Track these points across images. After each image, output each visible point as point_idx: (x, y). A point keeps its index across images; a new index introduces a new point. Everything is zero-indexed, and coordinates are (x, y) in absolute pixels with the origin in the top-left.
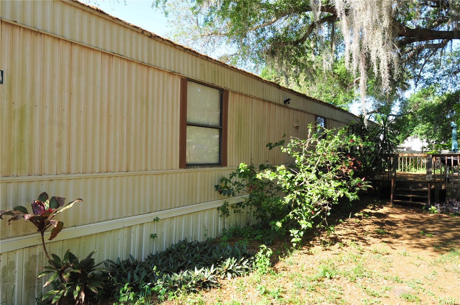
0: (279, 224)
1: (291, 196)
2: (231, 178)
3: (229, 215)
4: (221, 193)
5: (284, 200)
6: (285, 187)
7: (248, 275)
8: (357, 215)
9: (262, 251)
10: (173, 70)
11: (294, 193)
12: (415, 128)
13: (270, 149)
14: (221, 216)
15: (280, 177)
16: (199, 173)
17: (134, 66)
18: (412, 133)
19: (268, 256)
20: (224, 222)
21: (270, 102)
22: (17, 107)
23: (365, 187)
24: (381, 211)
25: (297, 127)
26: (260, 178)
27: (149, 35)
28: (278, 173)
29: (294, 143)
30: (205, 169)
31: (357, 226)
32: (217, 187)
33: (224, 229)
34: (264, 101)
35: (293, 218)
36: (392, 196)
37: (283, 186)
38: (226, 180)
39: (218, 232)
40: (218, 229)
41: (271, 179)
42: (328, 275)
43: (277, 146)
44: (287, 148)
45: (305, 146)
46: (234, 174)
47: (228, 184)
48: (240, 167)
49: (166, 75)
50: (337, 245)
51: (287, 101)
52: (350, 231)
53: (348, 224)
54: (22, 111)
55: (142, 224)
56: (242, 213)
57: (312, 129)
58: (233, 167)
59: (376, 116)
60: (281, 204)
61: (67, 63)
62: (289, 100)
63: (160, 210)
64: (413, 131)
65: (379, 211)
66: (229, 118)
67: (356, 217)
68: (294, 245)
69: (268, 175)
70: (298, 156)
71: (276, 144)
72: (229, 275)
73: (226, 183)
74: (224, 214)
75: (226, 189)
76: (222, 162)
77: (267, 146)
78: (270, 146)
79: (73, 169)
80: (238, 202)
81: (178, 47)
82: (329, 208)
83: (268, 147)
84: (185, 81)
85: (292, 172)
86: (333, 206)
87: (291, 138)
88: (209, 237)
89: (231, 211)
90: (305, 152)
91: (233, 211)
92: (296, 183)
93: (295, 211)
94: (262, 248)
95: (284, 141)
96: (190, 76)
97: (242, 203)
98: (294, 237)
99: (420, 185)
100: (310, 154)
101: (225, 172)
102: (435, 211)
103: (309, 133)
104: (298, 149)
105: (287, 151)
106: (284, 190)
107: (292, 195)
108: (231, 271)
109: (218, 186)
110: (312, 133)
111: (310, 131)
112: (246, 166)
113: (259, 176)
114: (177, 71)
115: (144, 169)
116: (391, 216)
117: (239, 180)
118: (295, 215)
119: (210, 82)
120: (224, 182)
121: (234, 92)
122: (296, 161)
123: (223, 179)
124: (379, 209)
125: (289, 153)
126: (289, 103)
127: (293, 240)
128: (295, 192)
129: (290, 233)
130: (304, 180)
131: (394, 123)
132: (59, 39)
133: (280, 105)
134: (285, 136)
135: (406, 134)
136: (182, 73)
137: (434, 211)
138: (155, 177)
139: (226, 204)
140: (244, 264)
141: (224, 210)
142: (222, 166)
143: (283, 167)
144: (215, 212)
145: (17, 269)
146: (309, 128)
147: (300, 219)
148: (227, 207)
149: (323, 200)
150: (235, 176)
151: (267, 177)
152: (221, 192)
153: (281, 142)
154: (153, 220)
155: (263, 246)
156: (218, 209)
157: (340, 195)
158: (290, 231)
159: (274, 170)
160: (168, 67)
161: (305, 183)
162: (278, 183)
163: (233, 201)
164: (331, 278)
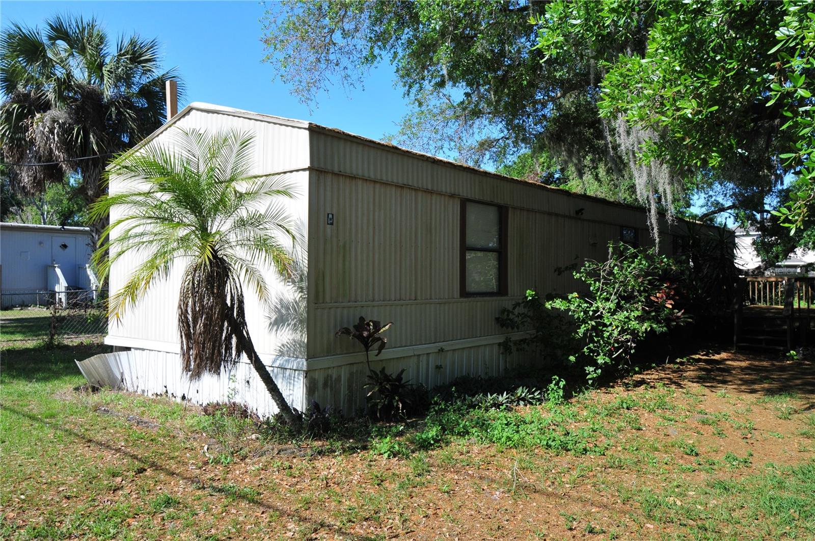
0: (572, 358)
1: (585, 327)
2: (514, 308)
3: (511, 353)
4: (502, 327)
5: (577, 333)
6: (579, 318)
7: (540, 404)
8: (678, 360)
9: (554, 382)
10: (453, 193)
11: (588, 324)
12: (805, 233)
13: (559, 275)
14: (502, 353)
15: (572, 308)
16: (479, 304)
17: (420, 194)
18: (799, 241)
19: (561, 387)
20: (506, 361)
21: (557, 215)
22: (341, 244)
23: (682, 322)
24: (717, 357)
25: (594, 245)
26: (549, 307)
27: (433, 161)
28: (569, 301)
29: (589, 267)
30: (485, 298)
31: (674, 372)
32: (497, 319)
33: (506, 369)
34: (550, 214)
35: (589, 355)
36: (735, 338)
37: (576, 316)
38: (508, 311)
39: (499, 372)
40: (499, 369)
41: (562, 308)
42: (625, 405)
43: (568, 271)
44: (580, 273)
45: (605, 270)
46: (518, 304)
47: (511, 316)
48: (527, 295)
49: (447, 198)
50: (643, 387)
51: (580, 211)
52: (663, 376)
53: (664, 370)
54: (344, 247)
55: (428, 354)
56: (527, 351)
57: (613, 247)
58: (514, 296)
59: (737, 214)
60: (574, 338)
61: (371, 200)
62: (582, 209)
63: (444, 341)
64: (802, 239)
65: (712, 357)
66: (509, 239)
67: (677, 363)
68: (590, 382)
69: (559, 304)
70: (593, 282)
71: (567, 268)
72: (522, 403)
73: (508, 315)
74: (506, 351)
75: (509, 321)
76: (502, 289)
77: (555, 271)
78: (559, 271)
79: (376, 297)
80: (521, 338)
81: (458, 168)
82: (633, 345)
83: (557, 273)
84: (465, 202)
85: (587, 302)
86: (639, 343)
87: (586, 261)
88: (490, 375)
89: (514, 349)
90: (604, 277)
91: (515, 349)
92: (591, 313)
93: (591, 345)
94: (555, 379)
95: (576, 265)
96: (469, 197)
97: (526, 339)
98: (589, 374)
99: (779, 322)
100: (611, 280)
101: (506, 302)
102: (795, 357)
103: (610, 253)
104: (595, 275)
105: (581, 277)
106: (577, 322)
107: (587, 325)
108: (523, 399)
109: (499, 318)
110: (613, 254)
111: (611, 250)
112: (534, 293)
113: (548, 305)
114: (457, 194)
115: (429, 298)
116: (728, 362)
117: (525, 311)
118: (591, 350)
119: (489, 200)
120: (506, 313)
121: (514, 208)
122: (592, 288)
123: (504, 311)
124: (714, 355)
125: (583, 279)
126: (582, 214)
127: (589, 377)
128: (589, 322)
129: (586, 370)
130: (601, 310)
131: (769, 225)
132: (366, 180)
133: (570, 217)
134: (577, 257)
135: (789, 243)
136: (461, 194)
137: (793, 358)
138: (438, 305)
139: (508, 340)
140: (536, 394)
141: (505, 347)
142: (502, 296)
143: (575, 294)
144: (496, 348)
145: (342, 383)
146: (609, 247)
147: (596, 356)
148: (509, 343)
149: (626, 335)
150: (519, 306)
151: (558, 306)
152: (502, 325)
153: (572, 265)
154: (437, 351)
155: (556, 377)
156: (499, 344)
157: (646, 329)
158: (586, 368)
159: (565, 298)
160: (448, 191)
161: (602, 313)
162: (570, 313)
163: (516, 336)
164: (628, 408)
